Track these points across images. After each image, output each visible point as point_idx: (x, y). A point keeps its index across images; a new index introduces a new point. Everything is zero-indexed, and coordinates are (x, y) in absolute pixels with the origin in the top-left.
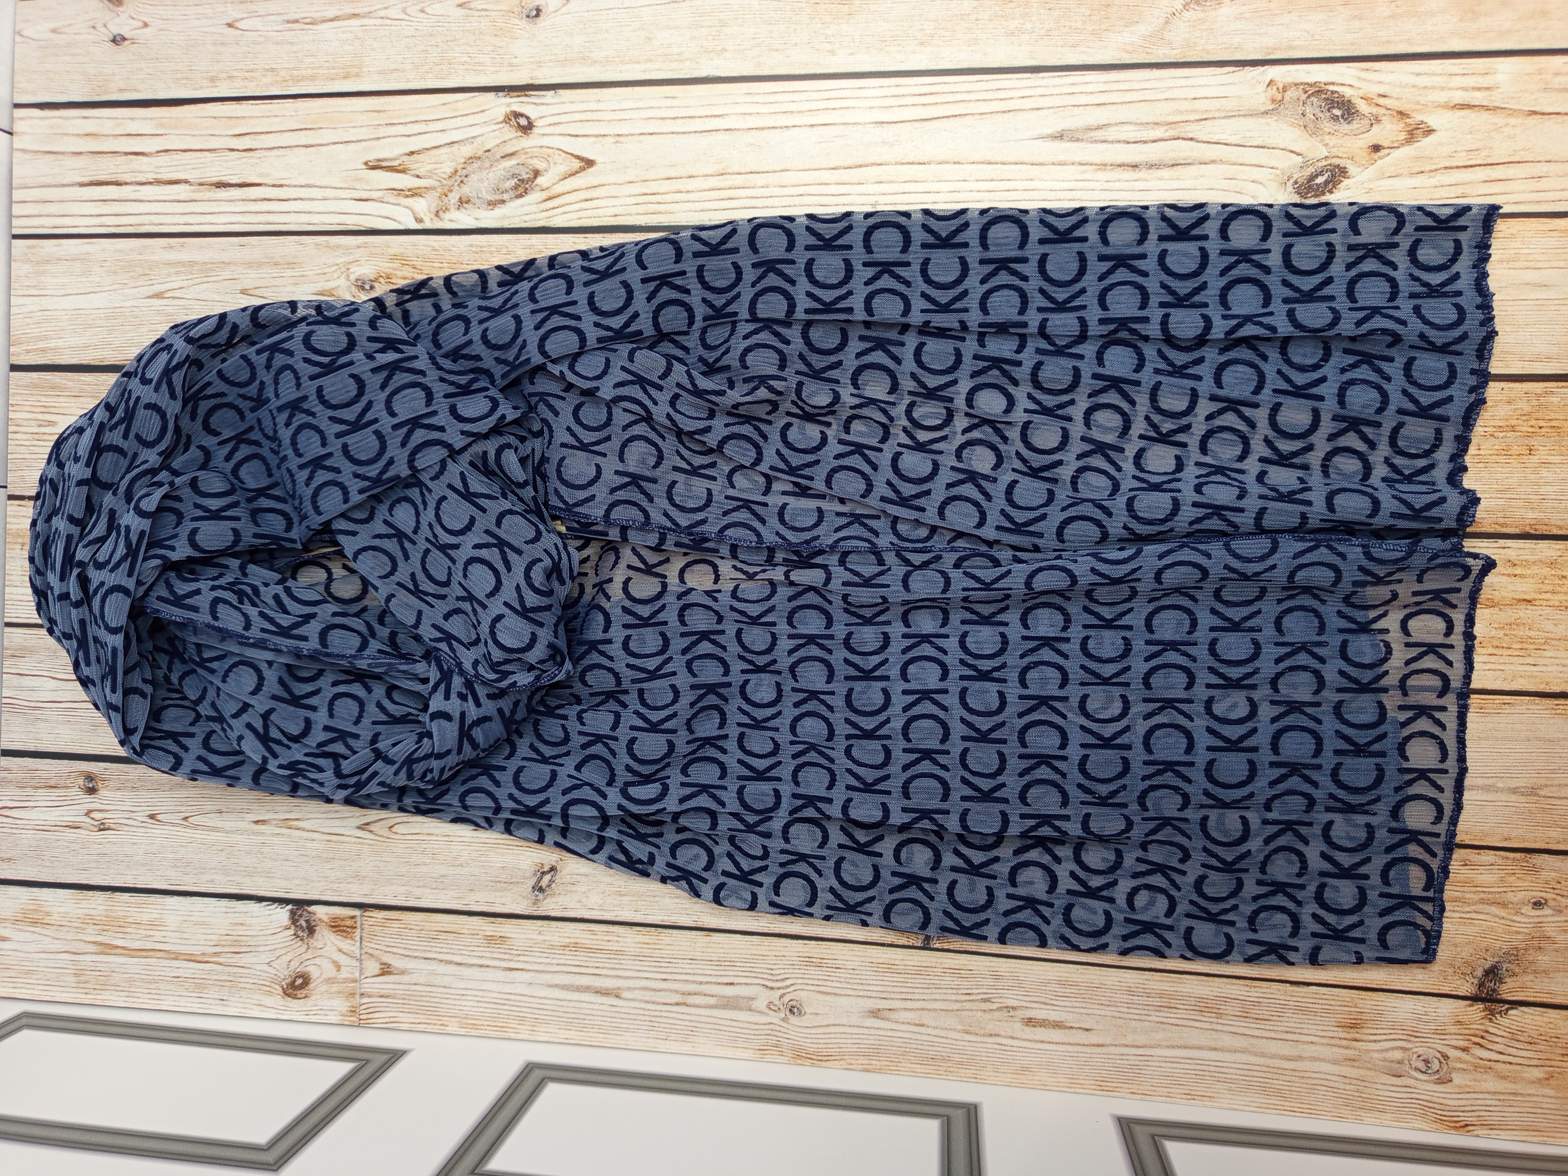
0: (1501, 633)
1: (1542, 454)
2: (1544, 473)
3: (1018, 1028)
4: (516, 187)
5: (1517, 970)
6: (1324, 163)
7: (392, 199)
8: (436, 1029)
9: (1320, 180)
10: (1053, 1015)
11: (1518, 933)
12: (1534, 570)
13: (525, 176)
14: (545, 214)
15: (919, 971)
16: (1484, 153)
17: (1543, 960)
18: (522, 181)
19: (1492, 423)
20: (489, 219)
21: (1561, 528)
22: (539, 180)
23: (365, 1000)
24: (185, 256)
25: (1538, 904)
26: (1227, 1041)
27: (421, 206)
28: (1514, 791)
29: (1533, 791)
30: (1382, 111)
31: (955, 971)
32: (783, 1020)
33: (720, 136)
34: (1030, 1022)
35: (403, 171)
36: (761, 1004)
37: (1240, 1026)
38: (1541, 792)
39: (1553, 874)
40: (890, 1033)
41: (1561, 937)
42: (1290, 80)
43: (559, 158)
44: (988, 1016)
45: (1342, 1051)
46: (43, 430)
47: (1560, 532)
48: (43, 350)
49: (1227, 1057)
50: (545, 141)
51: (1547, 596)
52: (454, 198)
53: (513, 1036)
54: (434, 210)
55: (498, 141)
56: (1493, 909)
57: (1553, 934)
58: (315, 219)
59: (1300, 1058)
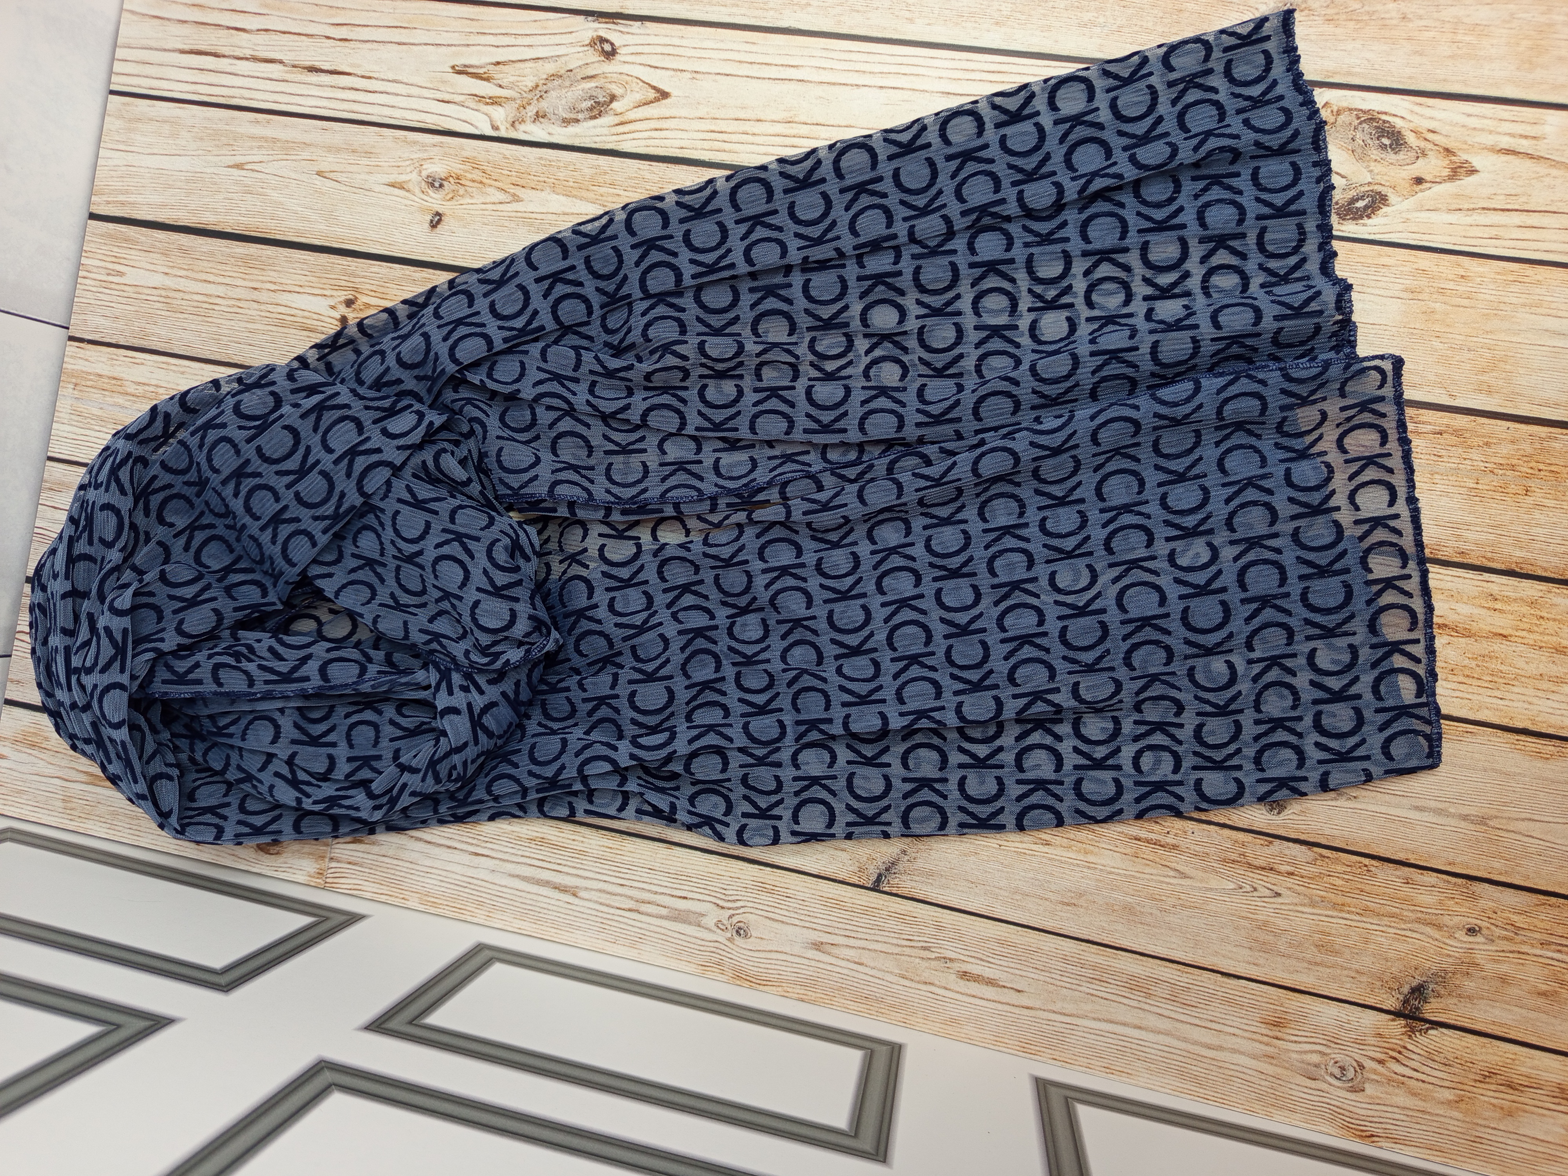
0: (1473, 664)
1: (1537, 496)
2: (1537, 515)
3: (952, 980)
4: (591, 109)
5: (1442, 992)
6: (1367, 188)
7: (473, 105)
8: (397, 902)
9: (1360, 204)
10: (988, 973)
11: (1449, 956)
12: (1515, 607)
13: (601, 99)
14: (615, 138)
15: (866, 911)
16: (1523, 199)
17: (1469, 985)
18: (598, 103)
19: (1493, 460)
20: (561, 135)
21: (1546, 570)
22: (614, 105)
23: (333, 864)
24: (269, 132)
25: (1472, 931)
26: (1152, 1021)
27: (499, 114)
28: (1465, 818)
29: (1482, 821)
30: (1429, 146)
31: (901, 917)
32: (729, 939)
33: (793, 86)
34: (965, 975)
35: (487, 79)
36: (710, 921)
37: (1167, 1009)
38: (1491, 823)
39: (1491, 904)
40: (829, 967)
41: (1489, 966)
42: (1345, 104)
43: (636, 86)
44: (925, 964)
45: (1263, 1047)
46: (111, 278)
47: (1544, 574)
48: (123, 203)
49: (1151, 1037)
50: (626, 69)
51: (1524, 634)
52: (531, 111)
53: (469, 919)
54: (510, 120)
55: (581, 63)
56: (1428, 930)
57: (1482, 962)
58: (397, 113)
59: (1220, 1048)
